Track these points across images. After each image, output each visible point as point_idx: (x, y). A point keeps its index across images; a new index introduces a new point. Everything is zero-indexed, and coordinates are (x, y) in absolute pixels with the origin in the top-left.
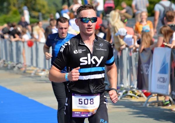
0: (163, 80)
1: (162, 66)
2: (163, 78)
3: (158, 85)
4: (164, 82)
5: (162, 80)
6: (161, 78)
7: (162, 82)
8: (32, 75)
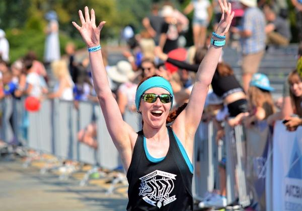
0: (298, 192)
1: (293, 163)
2: (297, 188)
3: (286, 203)
4: (298, 197)
5: (294, 191)
6: (294, 187)
7: (295, 196)
8: (43, 172)
